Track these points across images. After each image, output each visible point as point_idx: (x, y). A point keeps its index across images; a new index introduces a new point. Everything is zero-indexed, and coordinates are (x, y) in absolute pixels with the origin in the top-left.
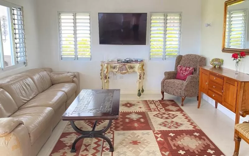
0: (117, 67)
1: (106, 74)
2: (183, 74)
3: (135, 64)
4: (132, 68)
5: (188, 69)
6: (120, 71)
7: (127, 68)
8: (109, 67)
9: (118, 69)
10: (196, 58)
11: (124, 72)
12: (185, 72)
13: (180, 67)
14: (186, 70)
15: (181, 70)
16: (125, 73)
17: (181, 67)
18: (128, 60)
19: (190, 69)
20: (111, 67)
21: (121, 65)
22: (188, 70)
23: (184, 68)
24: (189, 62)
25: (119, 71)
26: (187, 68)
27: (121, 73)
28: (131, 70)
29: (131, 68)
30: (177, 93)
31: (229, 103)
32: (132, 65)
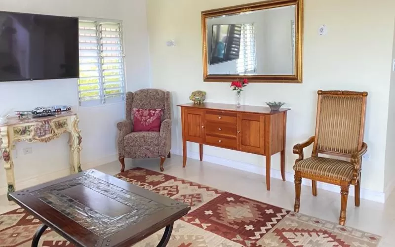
0: (32, 128)
1: (8, 150)
2: (146, 121)
3: (66, 117)
4: (62, 127)
5: (154, 112)
6: (39, 137)
7: (53, 127)
8: (12, 132)
9: (33, 133)
10: (159, 94)
11: (47, 136)
12: (150, 118)
13: (138, 111)
14: (150, 115)
15: (142, 116)
16: (49, 139)
17: (141, 111)
18: (41, 111)
19: (157, 112)
20: (16, 132)
21: (41, 124)
22: (154, 114)
23: (146, 112)
24: (150, 102)
25: (37, 137)
26: (151, 111)
27: (43, 140)
28: (61, 130)
29: (60, 125)
30: (152, 152)
31: (252, 145)
32: (61, 120)
